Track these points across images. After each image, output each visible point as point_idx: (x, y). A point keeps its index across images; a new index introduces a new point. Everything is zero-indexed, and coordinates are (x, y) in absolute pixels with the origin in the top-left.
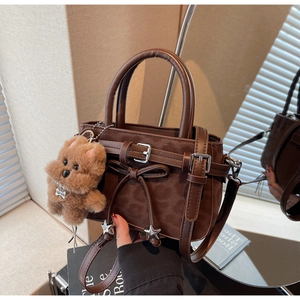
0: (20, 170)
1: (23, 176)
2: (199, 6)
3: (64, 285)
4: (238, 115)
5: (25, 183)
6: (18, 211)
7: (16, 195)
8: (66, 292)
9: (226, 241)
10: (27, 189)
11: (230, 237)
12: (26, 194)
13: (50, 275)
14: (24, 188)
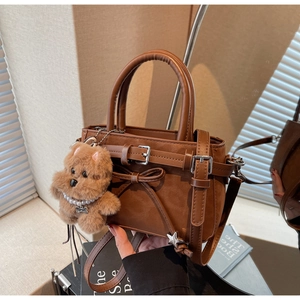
0: (28, 167)
1: (31, 174)
2: (211, 6)
3: (66, 284)
4: (250, 118)
5: (33, 180)
6: (25, 207)
7: (24, 193)
8: (68, 292)
9: (227, 248)
10: (35, 187)
11: (231, 243)
12: (33, 191)
13: (53, 273)
14: (32, 185)
